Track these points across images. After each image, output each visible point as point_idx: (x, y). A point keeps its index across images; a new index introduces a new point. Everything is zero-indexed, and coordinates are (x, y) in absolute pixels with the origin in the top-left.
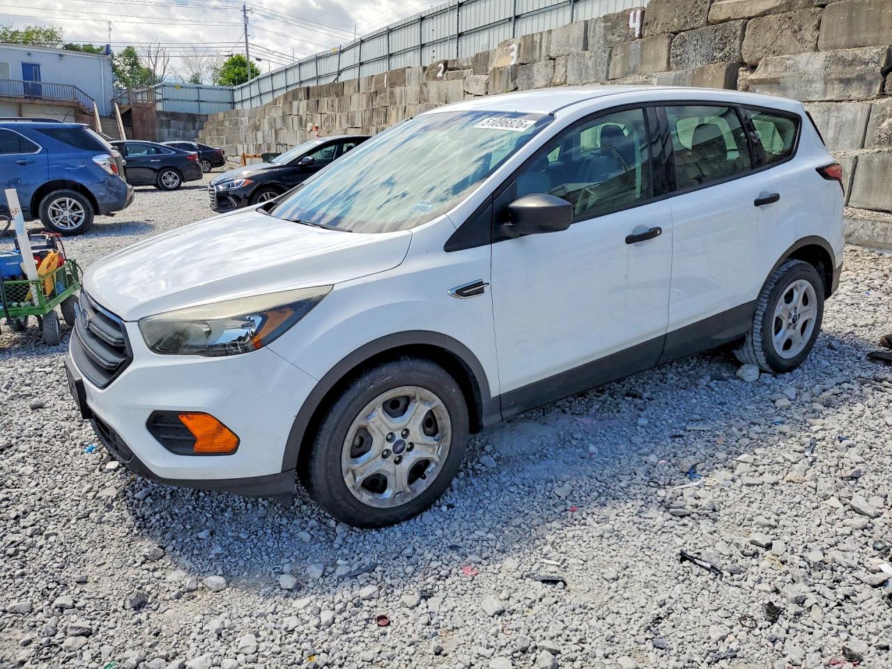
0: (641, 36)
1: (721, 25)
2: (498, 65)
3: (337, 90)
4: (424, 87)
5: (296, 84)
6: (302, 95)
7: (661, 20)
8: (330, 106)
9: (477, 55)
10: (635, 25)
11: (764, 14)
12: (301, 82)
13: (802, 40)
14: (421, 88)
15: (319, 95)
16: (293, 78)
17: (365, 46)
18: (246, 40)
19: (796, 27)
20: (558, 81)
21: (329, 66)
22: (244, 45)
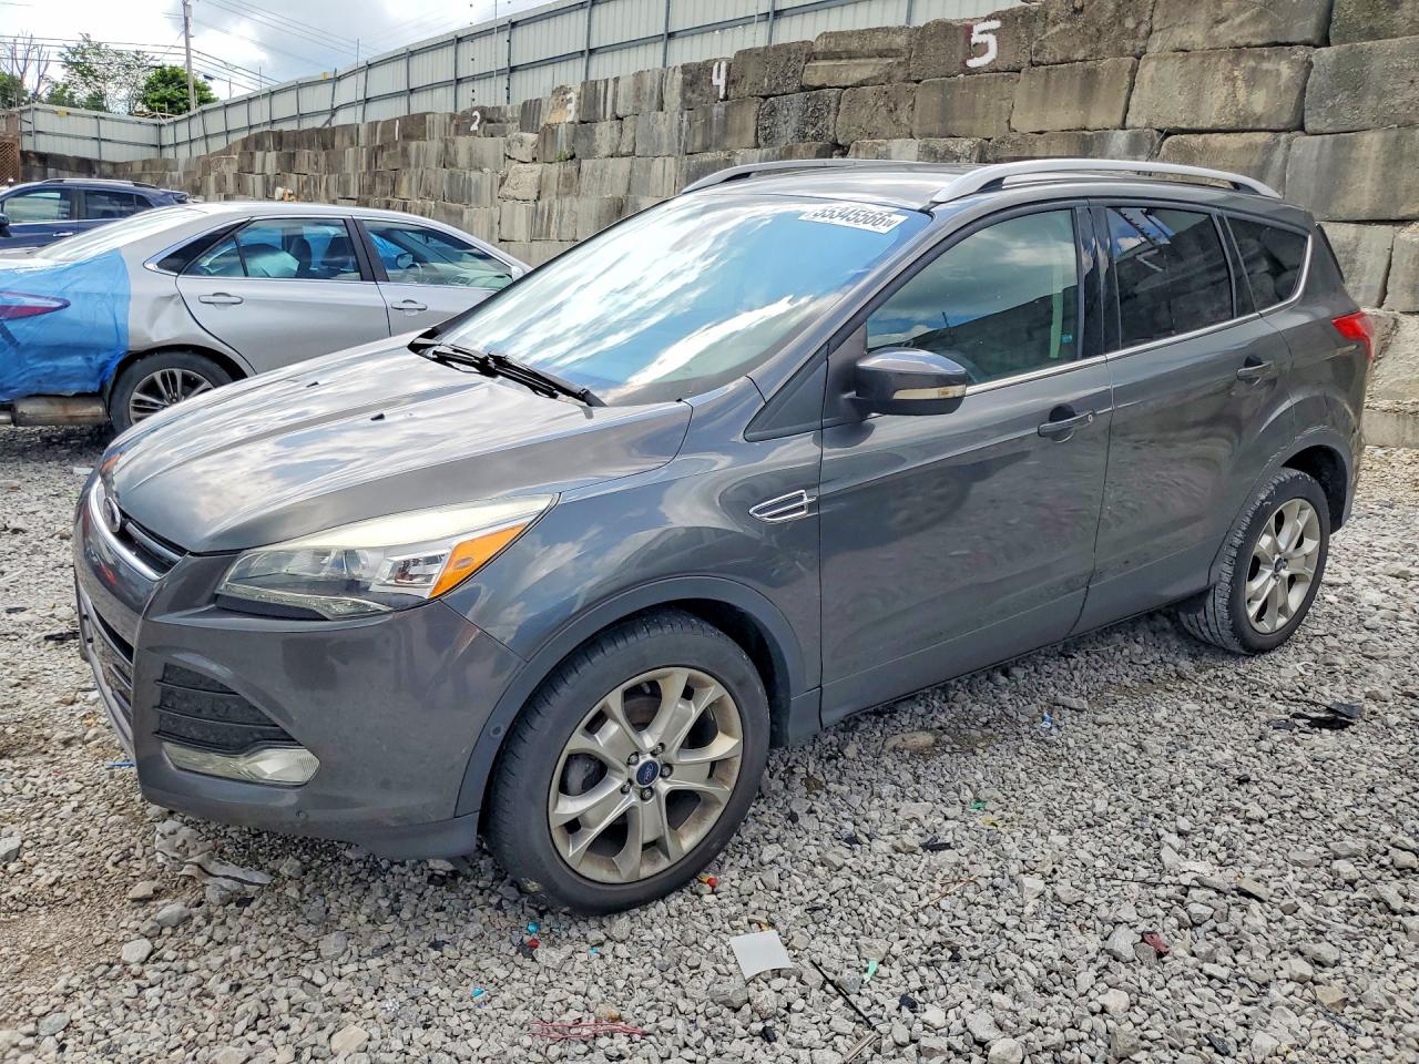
0: (726, 98)
1: (814, 93)
2: (551, 121)
3: (324, 139)
4: (450, 145)
5: (265, 124)
6: (269, 142)
7: (750, 78)
8: (312, 163)
9: (525, 104)
10: (719, 81)
11: (862, 84)
12: (273, 122)
13: (897, 122)
14: (446, 146)
15: (296, 145)
16: (260, 113)
17: (373, 73)
18: (187, 43)
19: (892, 105)
20: (624, 150)
21: (317, 100)
22: (184, 51)
